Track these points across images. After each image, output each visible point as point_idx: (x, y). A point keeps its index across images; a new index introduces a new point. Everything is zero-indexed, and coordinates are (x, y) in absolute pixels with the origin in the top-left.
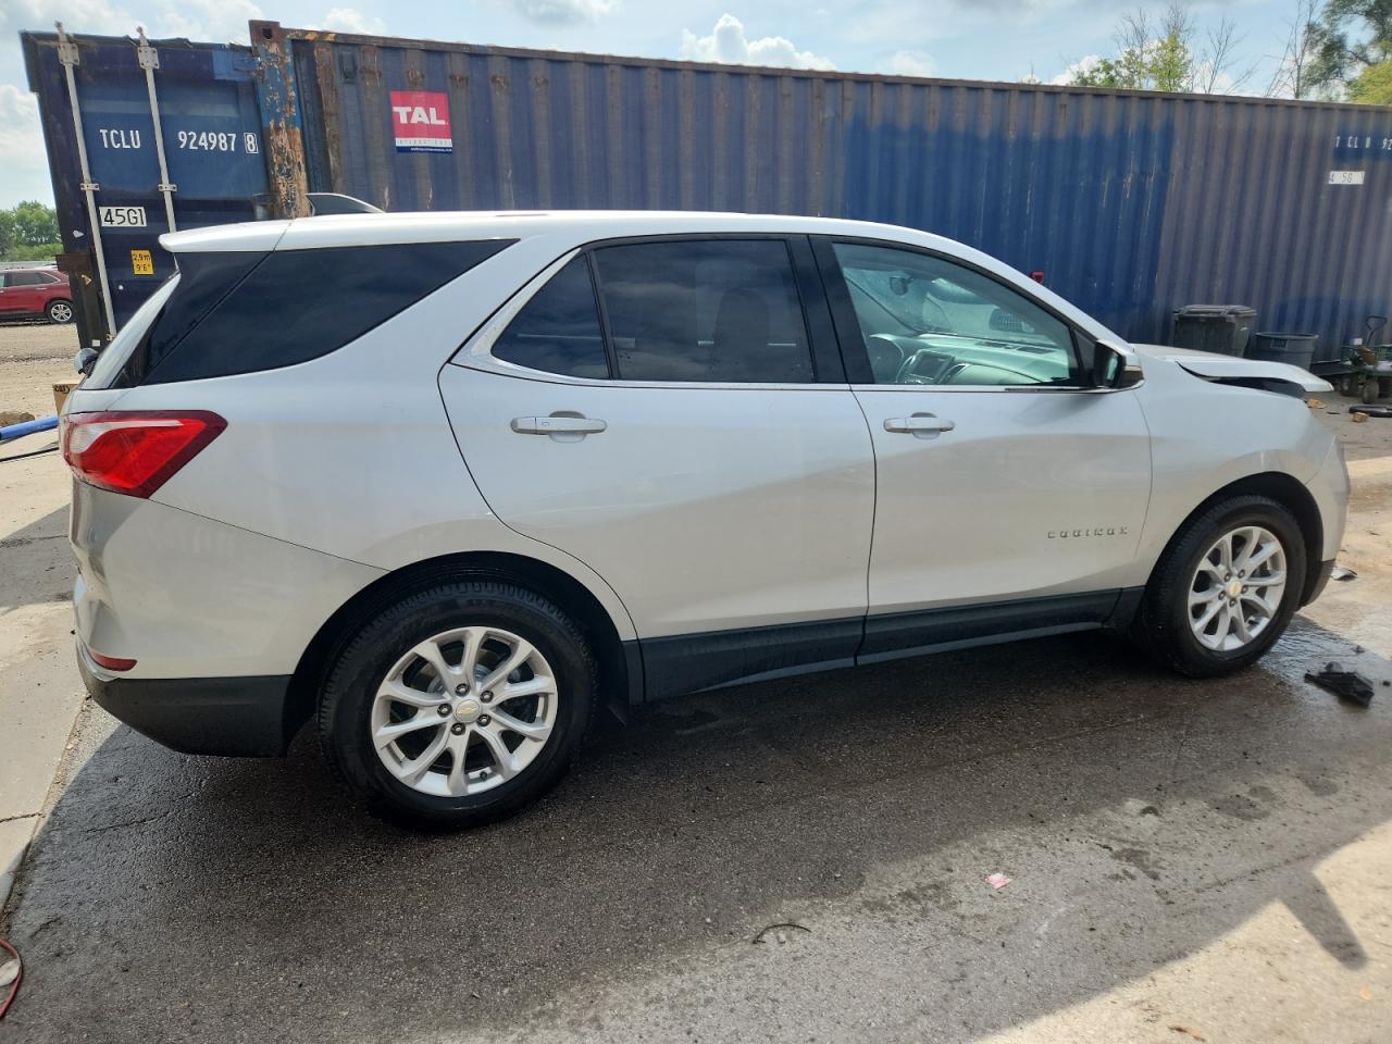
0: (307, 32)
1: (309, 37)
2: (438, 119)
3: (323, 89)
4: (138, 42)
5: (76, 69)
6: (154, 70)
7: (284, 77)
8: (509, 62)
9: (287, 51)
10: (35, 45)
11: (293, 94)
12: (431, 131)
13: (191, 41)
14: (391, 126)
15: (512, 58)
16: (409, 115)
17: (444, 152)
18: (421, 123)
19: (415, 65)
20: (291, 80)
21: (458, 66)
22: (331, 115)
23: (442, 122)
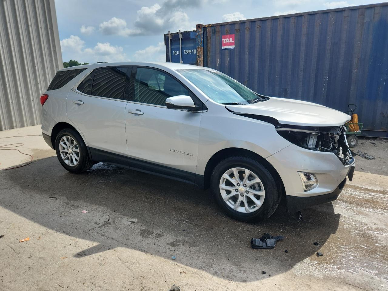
0: (206, 25)
1: (206, 26)
2: (232, 41)
3: (208, 37)
4: (179, 33)
5: (171, 40)
6: (181, 38)
7: (201, 36)
8: (251, 23)
9: (202, 30)
10: (166, 36)
11: (202, 40)
12: (230, 44)
13: (187, 31)
14: (221, 44)
15: (252, 22)
16: (225, 41)
17: (233, 49)
18: (227, 42)
19: (227, 28)
20: (202, 36)
21: (237, 27)
22: (209, 43)
23: (233, 41)
